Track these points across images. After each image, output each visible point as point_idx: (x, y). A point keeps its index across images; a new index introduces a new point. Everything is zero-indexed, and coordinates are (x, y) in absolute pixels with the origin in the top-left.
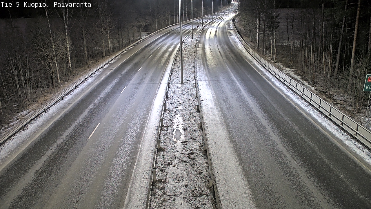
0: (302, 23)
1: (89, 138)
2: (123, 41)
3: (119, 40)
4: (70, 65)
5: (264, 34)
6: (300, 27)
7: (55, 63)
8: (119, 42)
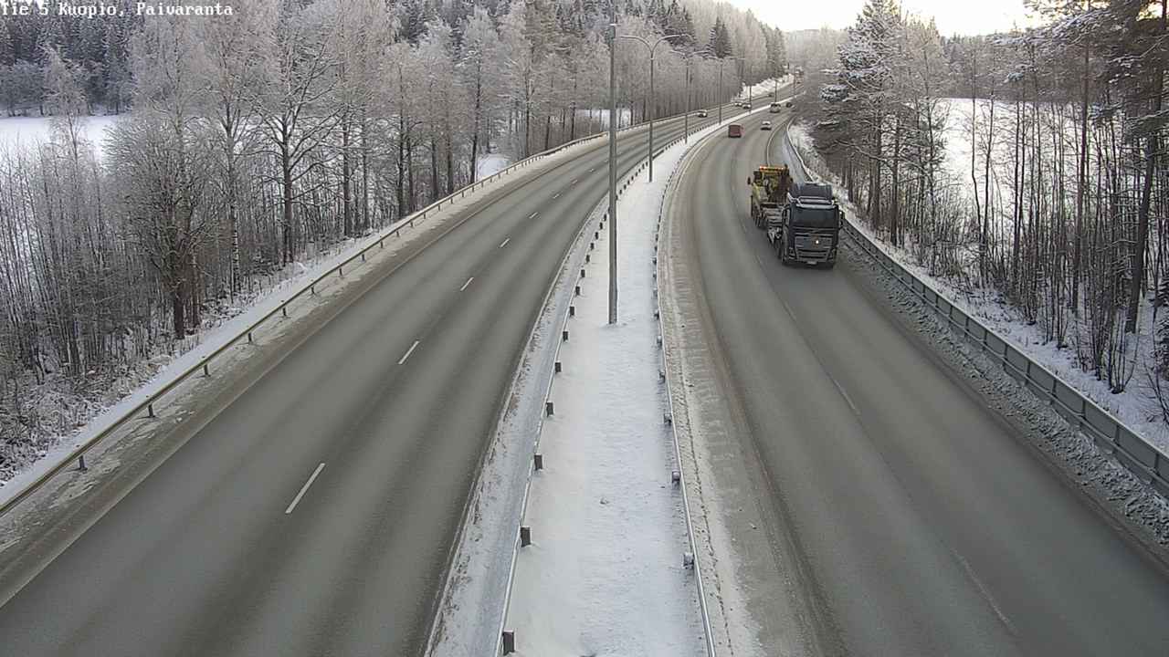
0: (1020, 150)
1: (288, 511)
2: (414, 191)
3: (401, 184)
4: (238, 264)
5: (895, 178)
6: (1015, 159)
7: (190, 257)
8: (400, 191)
